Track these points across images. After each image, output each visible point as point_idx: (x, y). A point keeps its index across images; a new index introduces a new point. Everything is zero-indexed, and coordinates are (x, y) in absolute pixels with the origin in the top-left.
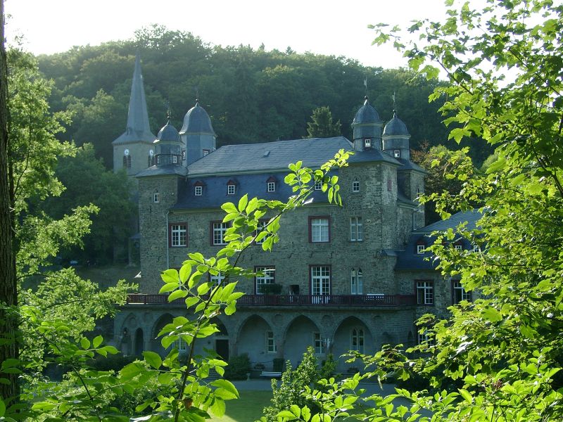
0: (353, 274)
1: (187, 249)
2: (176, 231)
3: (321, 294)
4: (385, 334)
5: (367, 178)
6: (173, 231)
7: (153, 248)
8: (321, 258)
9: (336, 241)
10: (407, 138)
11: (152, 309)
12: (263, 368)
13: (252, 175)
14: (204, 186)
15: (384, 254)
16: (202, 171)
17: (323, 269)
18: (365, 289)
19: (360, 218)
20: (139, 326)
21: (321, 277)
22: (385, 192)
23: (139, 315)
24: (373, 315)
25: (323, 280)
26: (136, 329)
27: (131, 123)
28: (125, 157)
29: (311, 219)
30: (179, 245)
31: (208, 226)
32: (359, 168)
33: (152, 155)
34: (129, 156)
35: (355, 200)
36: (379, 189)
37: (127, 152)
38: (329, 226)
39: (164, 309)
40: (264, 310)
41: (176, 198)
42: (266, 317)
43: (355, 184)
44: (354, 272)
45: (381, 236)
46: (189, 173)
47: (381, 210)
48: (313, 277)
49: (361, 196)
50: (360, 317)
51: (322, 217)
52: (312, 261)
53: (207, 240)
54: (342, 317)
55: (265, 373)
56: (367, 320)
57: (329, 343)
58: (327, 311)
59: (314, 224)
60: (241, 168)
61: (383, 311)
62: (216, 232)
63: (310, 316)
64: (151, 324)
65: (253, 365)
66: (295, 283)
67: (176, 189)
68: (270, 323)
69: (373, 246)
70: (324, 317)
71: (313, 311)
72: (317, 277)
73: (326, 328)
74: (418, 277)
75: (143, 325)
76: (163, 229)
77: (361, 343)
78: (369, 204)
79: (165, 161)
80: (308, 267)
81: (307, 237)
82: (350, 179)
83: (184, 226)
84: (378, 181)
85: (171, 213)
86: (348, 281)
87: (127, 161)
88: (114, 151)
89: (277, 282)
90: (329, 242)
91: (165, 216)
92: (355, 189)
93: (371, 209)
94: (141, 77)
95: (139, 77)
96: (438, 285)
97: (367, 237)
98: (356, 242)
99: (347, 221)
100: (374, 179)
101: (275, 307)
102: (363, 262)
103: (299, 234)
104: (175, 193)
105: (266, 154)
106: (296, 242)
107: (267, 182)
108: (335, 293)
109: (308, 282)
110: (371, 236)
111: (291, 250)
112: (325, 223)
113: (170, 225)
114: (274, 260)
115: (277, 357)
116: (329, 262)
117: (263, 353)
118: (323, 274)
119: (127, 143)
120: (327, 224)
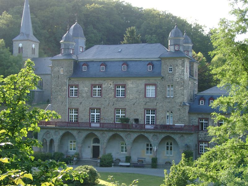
0: (168, 114)
1: (78, 98)
2: (72, 89)
3: (150, 124)
4: (186, 145)
5: (177, 65)
6: (70, 89)
7: (59, 97)
8: (151, 106)
9: (159, 97)
10: (191, 45)
11: (60, 129)
12: (120, 161)
13: (114, 61)
14: (88, 66)
15: (184, 104)
16: (86, 58)
17: (152, 111)
18: (174, 122)
19: (172, 86)
20: (51, 138)
21: (150, 115)
22: (185, 73)
23: (52, 132)
24: (179, 135)
25: (152, 117)
26: (50, 139)
27: (23, 30)
28: (19, 48)
29: (146, 85)
30: (74, 96)
31: (90, 87)
32: (172, 60)
33: (34, 47)
34: (22, 47)
35: (170, 77)
36: (183, 71)
37: (21, 45)
38: (156, 89)
39: (66, 129)
40: (121, 131)
41: (72, 71)
42: (122, 134)
43: (170, 68)
44: (168, 113)
45: (183, 95)
46: (79, 59)
47: (184, 82)
48: (146, 115)
49: (173, 75)
50: (173, 136)
51: (152, 85)
52: (146, 107)
53: (89, 94)
54: (163, 136)
55: (121, 164)
56: (177, 137)
57: (155, 149)
58: (155, 132)
59: (148, 88)
60: (108, 58)
61: (185, 134)
62: (94, 90)
63: (146, 135)
64: (59, 137)
65: (114, 159)
66: (137, 118)
67: (73, 67)
68: (124, 138)
69: (179, 100)
70: (153, 136)
71: (147, 132)
72: (148, 115)
73: (154, 141)
74: (200, 117)
75: (54, 137)
76: (65, 88)
77: (171, 150)
78: (177, 79)
79: (67, 52)
80: (144, 110)
81: (144, 95)
82: (167, 66)
83: (77, 86)
84: (183, 67)
85: (70, 79)
86: (165, 118)
87: (20, 50)
88: (14, 44)
89: (127, 117)
90: (156, 97)
91: (67, 81)
92: (170, 71)
93: (178, 81)
94: (29, 6)
95: (28, 6)
96: (211, 121)
97: (176, 95)
98: (170, 98)
99: (166, 87)
100: (180, 66)
101: (128, 130)
102: (173, 108)
103: (139, 93)
104: (72, 69)
105: (120, 50)
106: (137, 97)
107: (122, 65)
108: (158, 123)
109: (144, 117)
110: (178, 95)
111: (135, 101)
112: (154, 88)
113: (69, 85)
114: (125, 105)
115: (127, 155)
116: (155, 108)
117: (118, 153)
118: (152, 114)
119: (21, 40)
120: (155, 88)
